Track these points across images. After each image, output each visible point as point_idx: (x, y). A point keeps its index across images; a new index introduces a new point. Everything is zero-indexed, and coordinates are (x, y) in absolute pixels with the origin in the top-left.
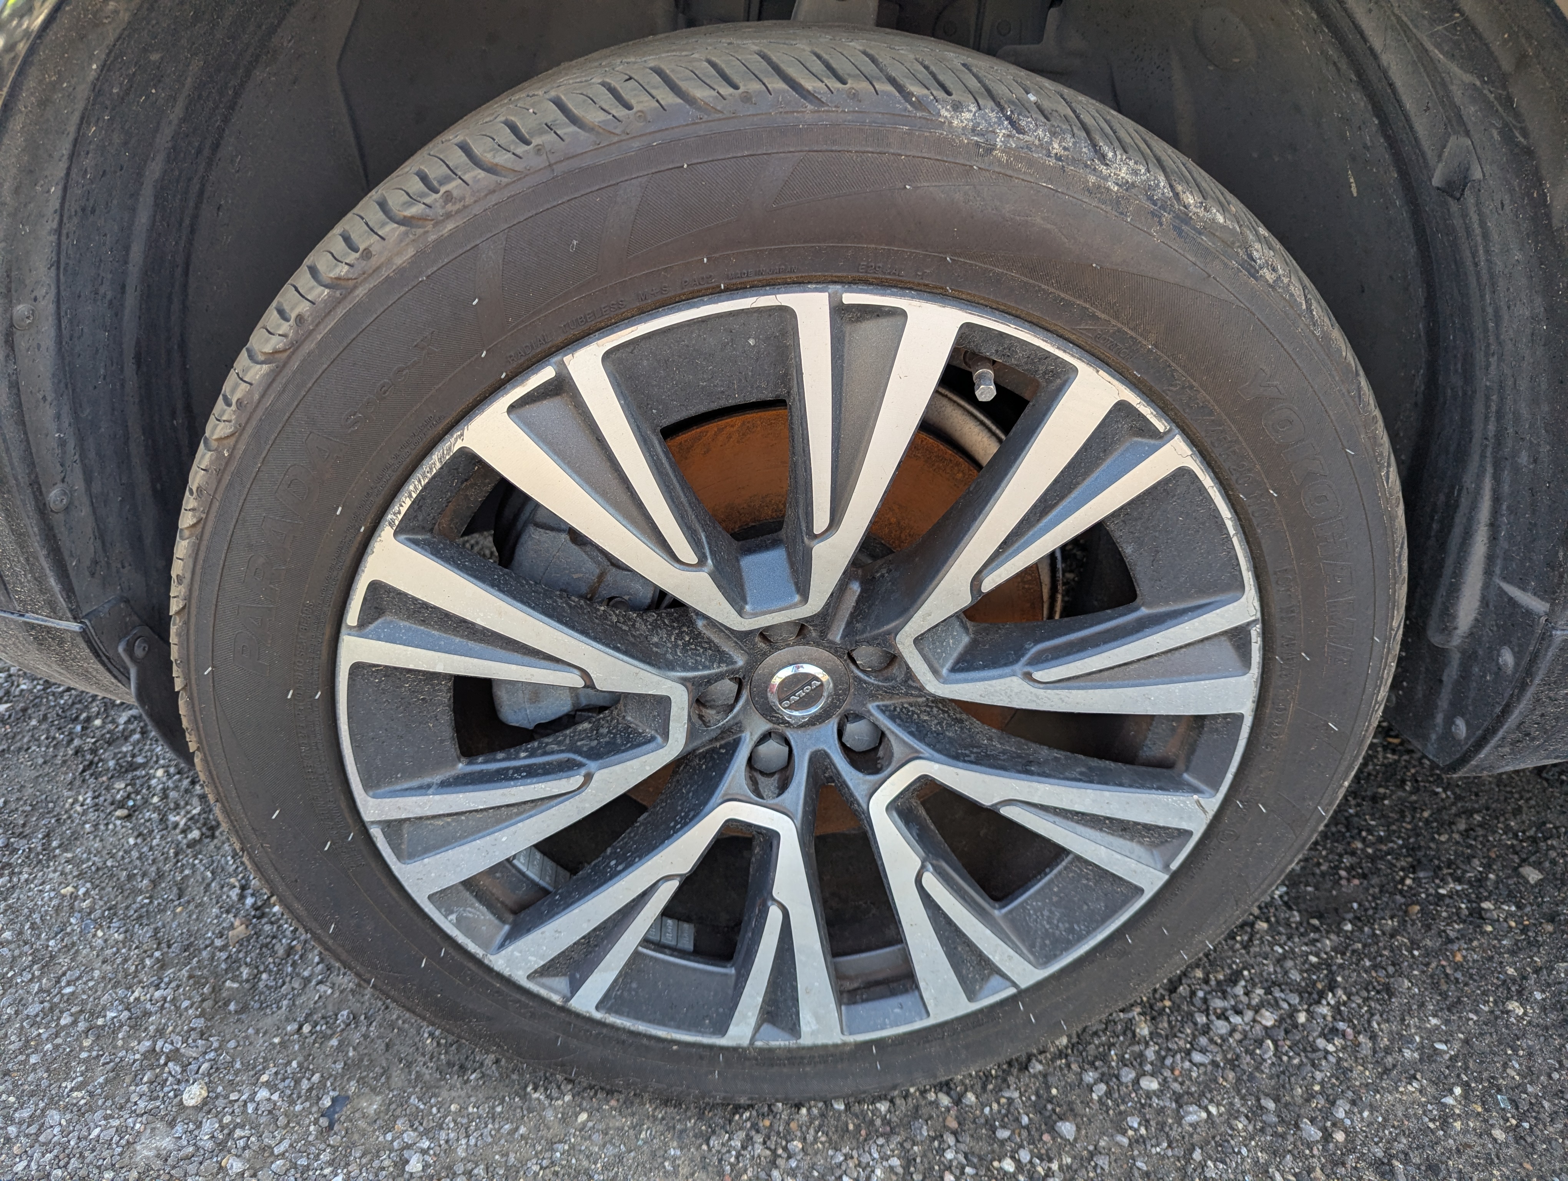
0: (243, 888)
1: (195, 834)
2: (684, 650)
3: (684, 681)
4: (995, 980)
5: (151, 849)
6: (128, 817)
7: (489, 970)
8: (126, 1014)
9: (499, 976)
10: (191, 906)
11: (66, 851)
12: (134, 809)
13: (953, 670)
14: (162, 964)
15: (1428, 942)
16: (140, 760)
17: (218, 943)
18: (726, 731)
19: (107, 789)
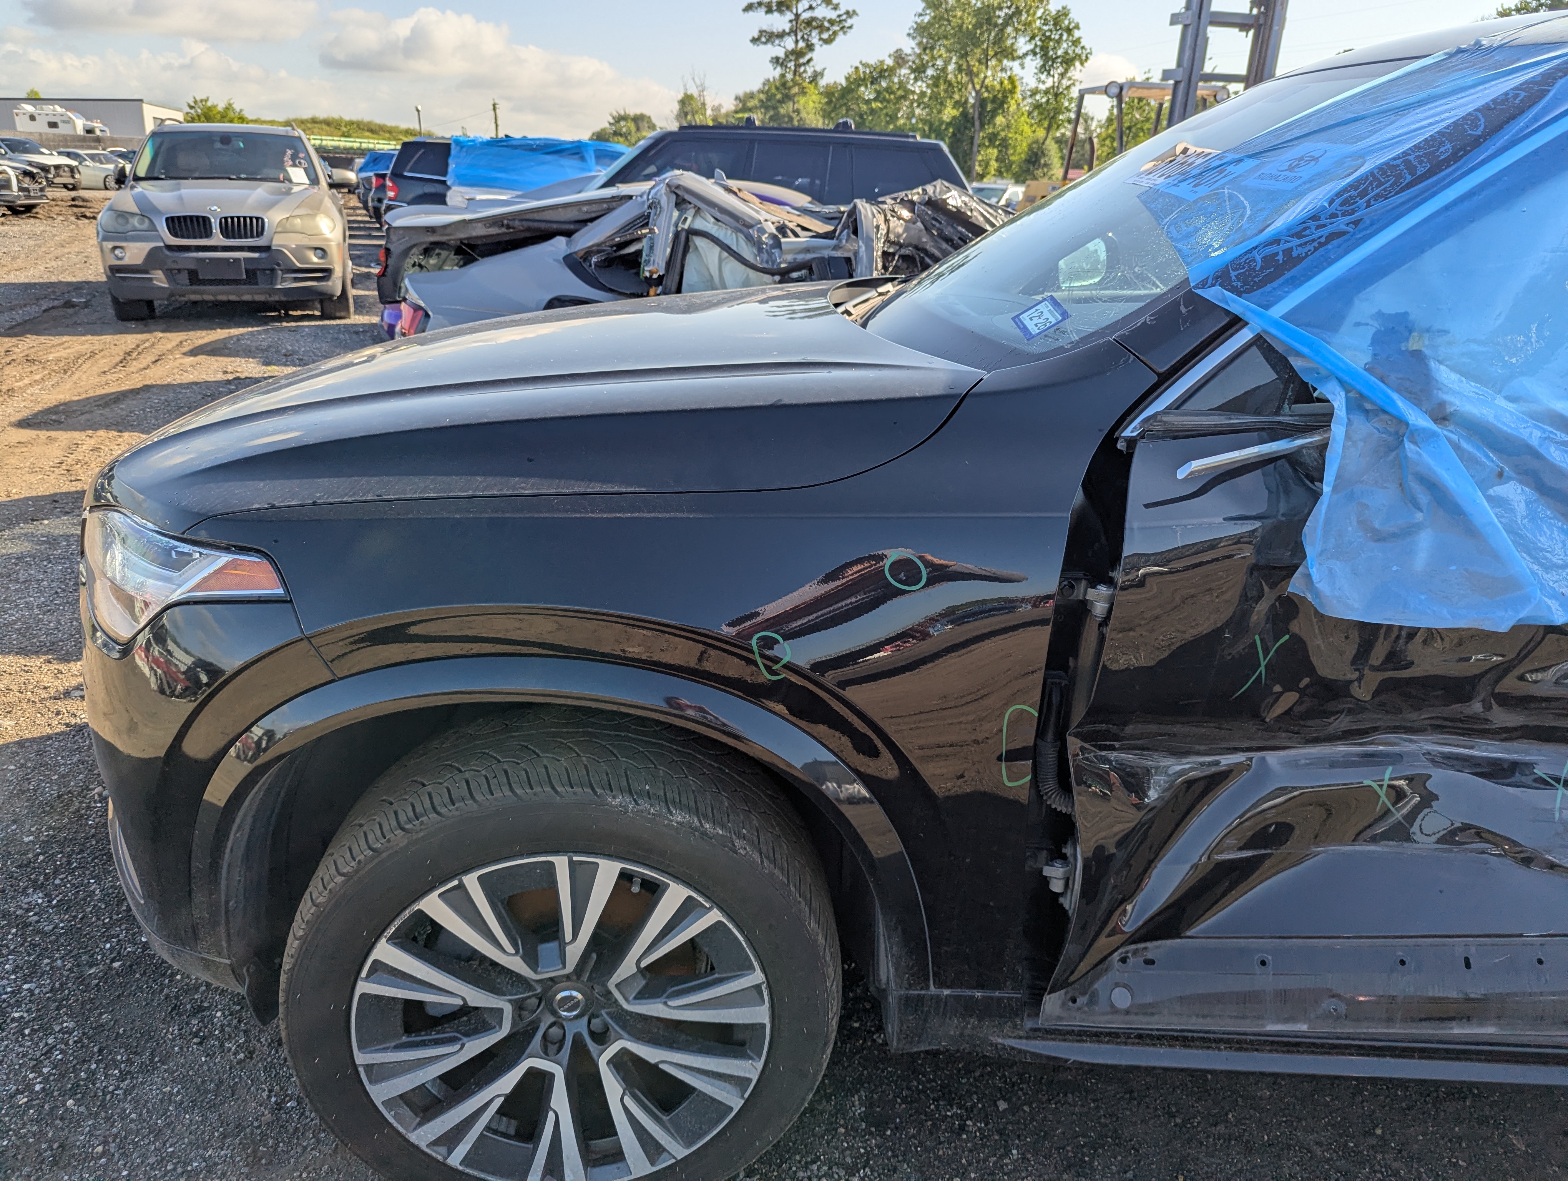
0: (270, 1091)
1: (241, 1056)
2: (512, 985)
3: (510, 1001)
4: (665, 1154)
5: (215, 1064)
6: (200, 1044)
7: (407, 1141)
8: (204, 1164)
9: (412, 1145)
10: (240, 1102)
11: (163, 1064)
12: (204, 1038)
13: (635, 998)
14: (225, 1136)
15: (928, 1143)
16: (206, 1004)
17: (256, 1124)
18: (532, 1022)
19: (187, 1024)
